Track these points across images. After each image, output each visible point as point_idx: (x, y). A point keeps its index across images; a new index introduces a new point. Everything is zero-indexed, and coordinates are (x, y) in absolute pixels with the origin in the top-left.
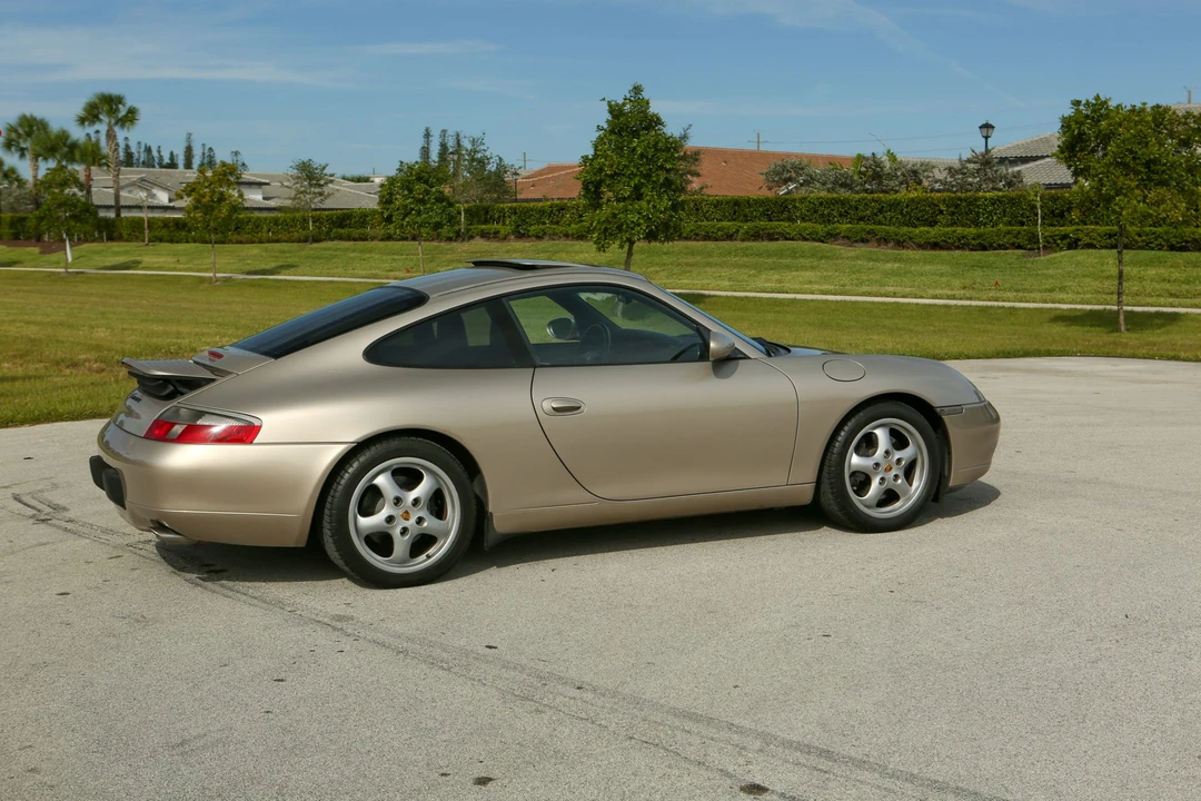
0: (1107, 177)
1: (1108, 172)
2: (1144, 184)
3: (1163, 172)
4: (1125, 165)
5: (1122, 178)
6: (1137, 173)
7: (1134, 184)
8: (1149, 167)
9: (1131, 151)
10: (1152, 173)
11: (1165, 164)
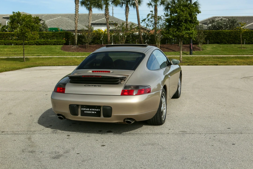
0: (23, 29)
1: (23, 28)
2: (31, 31)
3: (35, 28)
4: (27, 27)
5: (27, 29)
6: (30, 28)
7: (29, 31)
8: (32, 27)
9: (29, 24)
10: (33, 28)
11: (35, 27)
